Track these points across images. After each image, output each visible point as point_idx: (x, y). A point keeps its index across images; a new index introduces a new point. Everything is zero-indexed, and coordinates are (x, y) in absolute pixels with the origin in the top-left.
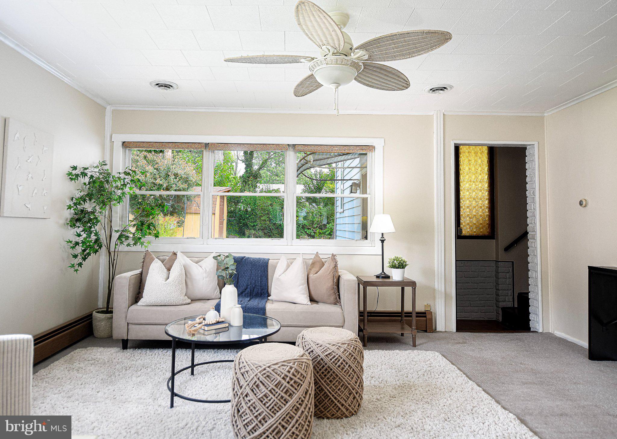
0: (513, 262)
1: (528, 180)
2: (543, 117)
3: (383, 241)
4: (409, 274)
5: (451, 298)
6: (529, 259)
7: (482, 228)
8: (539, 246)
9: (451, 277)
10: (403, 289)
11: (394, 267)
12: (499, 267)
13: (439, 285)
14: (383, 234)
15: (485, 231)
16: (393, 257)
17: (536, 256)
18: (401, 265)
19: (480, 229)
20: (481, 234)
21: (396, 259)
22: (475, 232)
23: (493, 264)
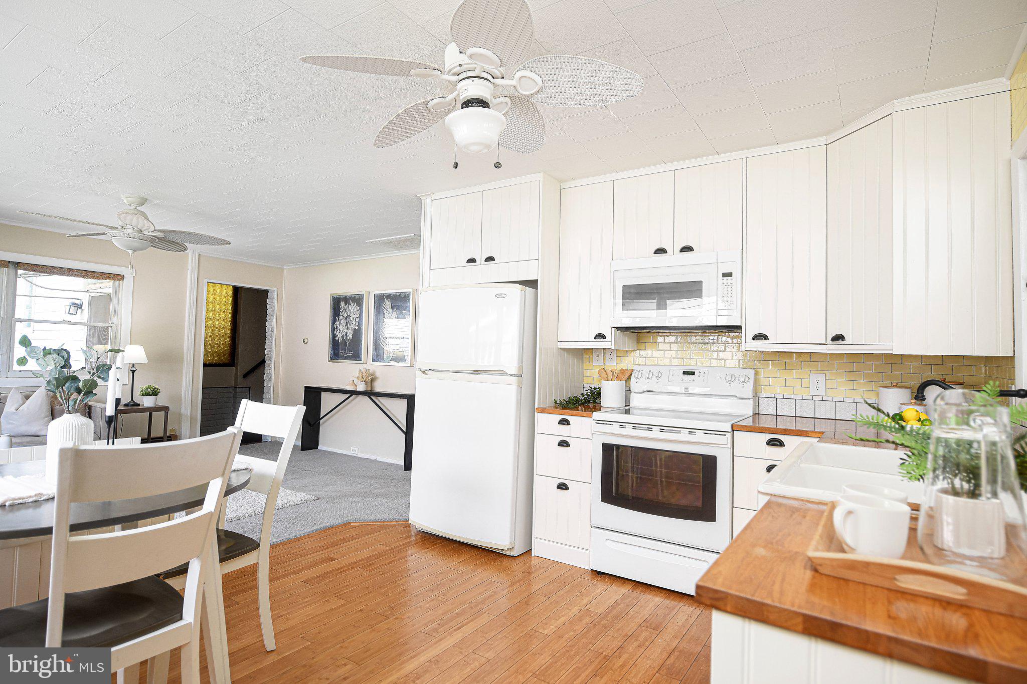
0: (250, 388)
1: (268, 318)
2: (282, 269)
3: (133, 372)
4: (161, 400)
5: (196, 420)
6: (265, 384)
7: (223, 356)
8: (273, 373)
9: (197, 402)
10: (151, 415)
11: (146, 394)
12: (237, 393)
13: (186, 410)
14: (134, 364)
15: (225, 359)
16: (145, 386)
17: (270, 381)
18: (155, 393)
19: (221, 357)
20: (221, 362)
21: (150, 387)
22: (216, 360)
23: (232, 390)
